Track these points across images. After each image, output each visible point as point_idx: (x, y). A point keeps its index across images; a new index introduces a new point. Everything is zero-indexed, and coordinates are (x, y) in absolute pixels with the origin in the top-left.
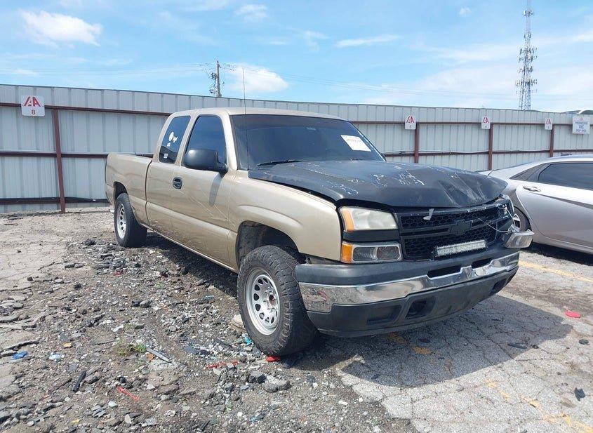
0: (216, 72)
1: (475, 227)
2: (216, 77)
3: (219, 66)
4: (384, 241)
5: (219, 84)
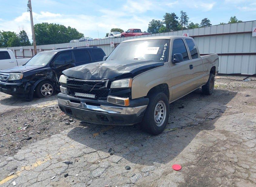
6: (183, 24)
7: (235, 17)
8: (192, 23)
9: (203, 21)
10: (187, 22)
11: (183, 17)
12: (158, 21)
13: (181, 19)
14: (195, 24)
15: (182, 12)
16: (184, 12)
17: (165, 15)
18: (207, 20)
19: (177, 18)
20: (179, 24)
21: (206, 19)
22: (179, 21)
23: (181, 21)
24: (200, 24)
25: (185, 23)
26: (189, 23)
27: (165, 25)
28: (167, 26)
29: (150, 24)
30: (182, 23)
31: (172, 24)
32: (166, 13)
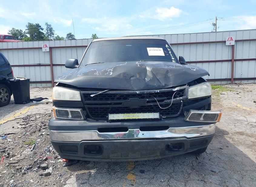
0: (215, 23)
1: (149, 104)
2: (215, 25)
3: (216, 19)
4: (74, 107)
5: (216, 28)
6: (49, 37)
7: (95, 35)
8: (58, 36)
9: (68, 35)
10: (53, 34)
11: (48, 29)
12: (19, 30)
13: (46, 30)
14: (60, 37)
15: (47, 24)
16: (49, 24)
17: (27, 24)
18: (72, 35)
19: (42, 29)
20: (44, 36)
21: (70, 34)
22: (45, 33)
23: (46, 33)
24: (65, 38)
25: (51, 36)
26: (55, 36)
27: (28, 36)
28: (31, 36)
29: (10, 33)
30: (48, 35)
31: (37, 36)
32: (29, 23)
